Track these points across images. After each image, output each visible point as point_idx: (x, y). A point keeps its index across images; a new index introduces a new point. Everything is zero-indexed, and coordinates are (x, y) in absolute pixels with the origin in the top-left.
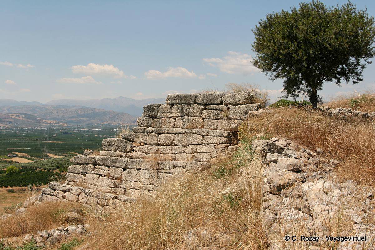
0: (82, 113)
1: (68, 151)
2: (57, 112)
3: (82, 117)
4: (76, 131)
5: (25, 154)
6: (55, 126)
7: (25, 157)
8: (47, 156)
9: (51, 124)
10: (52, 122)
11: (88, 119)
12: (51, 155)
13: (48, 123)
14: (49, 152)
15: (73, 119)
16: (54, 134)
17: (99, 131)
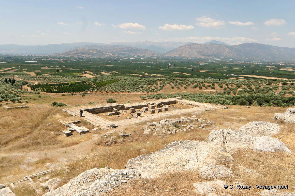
0: (125, 50)
1: (113, 71)
2: (113, 49)
3: (126, 52)
4: (122, 59)
5: (91, 72)
6: (111, 56)
7: (90, 74)
8: (101, 73)
9: (109, 55)
10: (110, 54)
11: (129, 52)
12: (103, 73)
13: (108, 55)
14: (103, 71)
15: (121, 53)
16: (110, 61)
17: (133, 59)
